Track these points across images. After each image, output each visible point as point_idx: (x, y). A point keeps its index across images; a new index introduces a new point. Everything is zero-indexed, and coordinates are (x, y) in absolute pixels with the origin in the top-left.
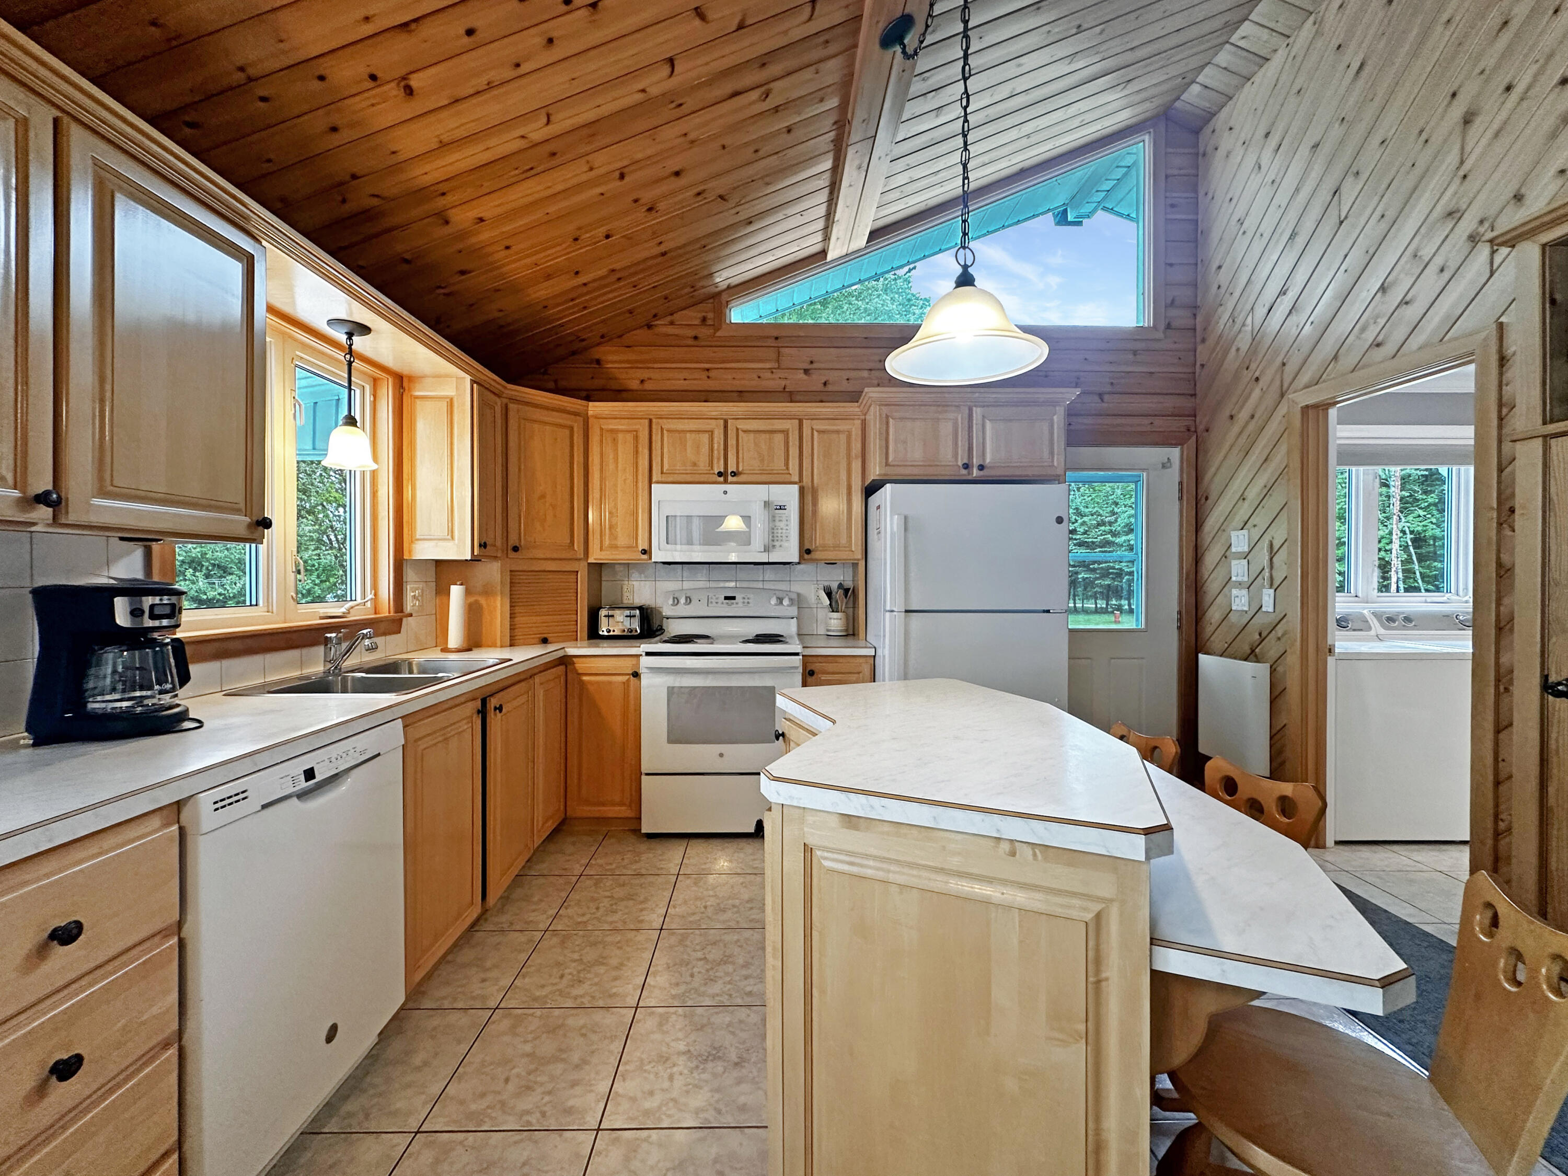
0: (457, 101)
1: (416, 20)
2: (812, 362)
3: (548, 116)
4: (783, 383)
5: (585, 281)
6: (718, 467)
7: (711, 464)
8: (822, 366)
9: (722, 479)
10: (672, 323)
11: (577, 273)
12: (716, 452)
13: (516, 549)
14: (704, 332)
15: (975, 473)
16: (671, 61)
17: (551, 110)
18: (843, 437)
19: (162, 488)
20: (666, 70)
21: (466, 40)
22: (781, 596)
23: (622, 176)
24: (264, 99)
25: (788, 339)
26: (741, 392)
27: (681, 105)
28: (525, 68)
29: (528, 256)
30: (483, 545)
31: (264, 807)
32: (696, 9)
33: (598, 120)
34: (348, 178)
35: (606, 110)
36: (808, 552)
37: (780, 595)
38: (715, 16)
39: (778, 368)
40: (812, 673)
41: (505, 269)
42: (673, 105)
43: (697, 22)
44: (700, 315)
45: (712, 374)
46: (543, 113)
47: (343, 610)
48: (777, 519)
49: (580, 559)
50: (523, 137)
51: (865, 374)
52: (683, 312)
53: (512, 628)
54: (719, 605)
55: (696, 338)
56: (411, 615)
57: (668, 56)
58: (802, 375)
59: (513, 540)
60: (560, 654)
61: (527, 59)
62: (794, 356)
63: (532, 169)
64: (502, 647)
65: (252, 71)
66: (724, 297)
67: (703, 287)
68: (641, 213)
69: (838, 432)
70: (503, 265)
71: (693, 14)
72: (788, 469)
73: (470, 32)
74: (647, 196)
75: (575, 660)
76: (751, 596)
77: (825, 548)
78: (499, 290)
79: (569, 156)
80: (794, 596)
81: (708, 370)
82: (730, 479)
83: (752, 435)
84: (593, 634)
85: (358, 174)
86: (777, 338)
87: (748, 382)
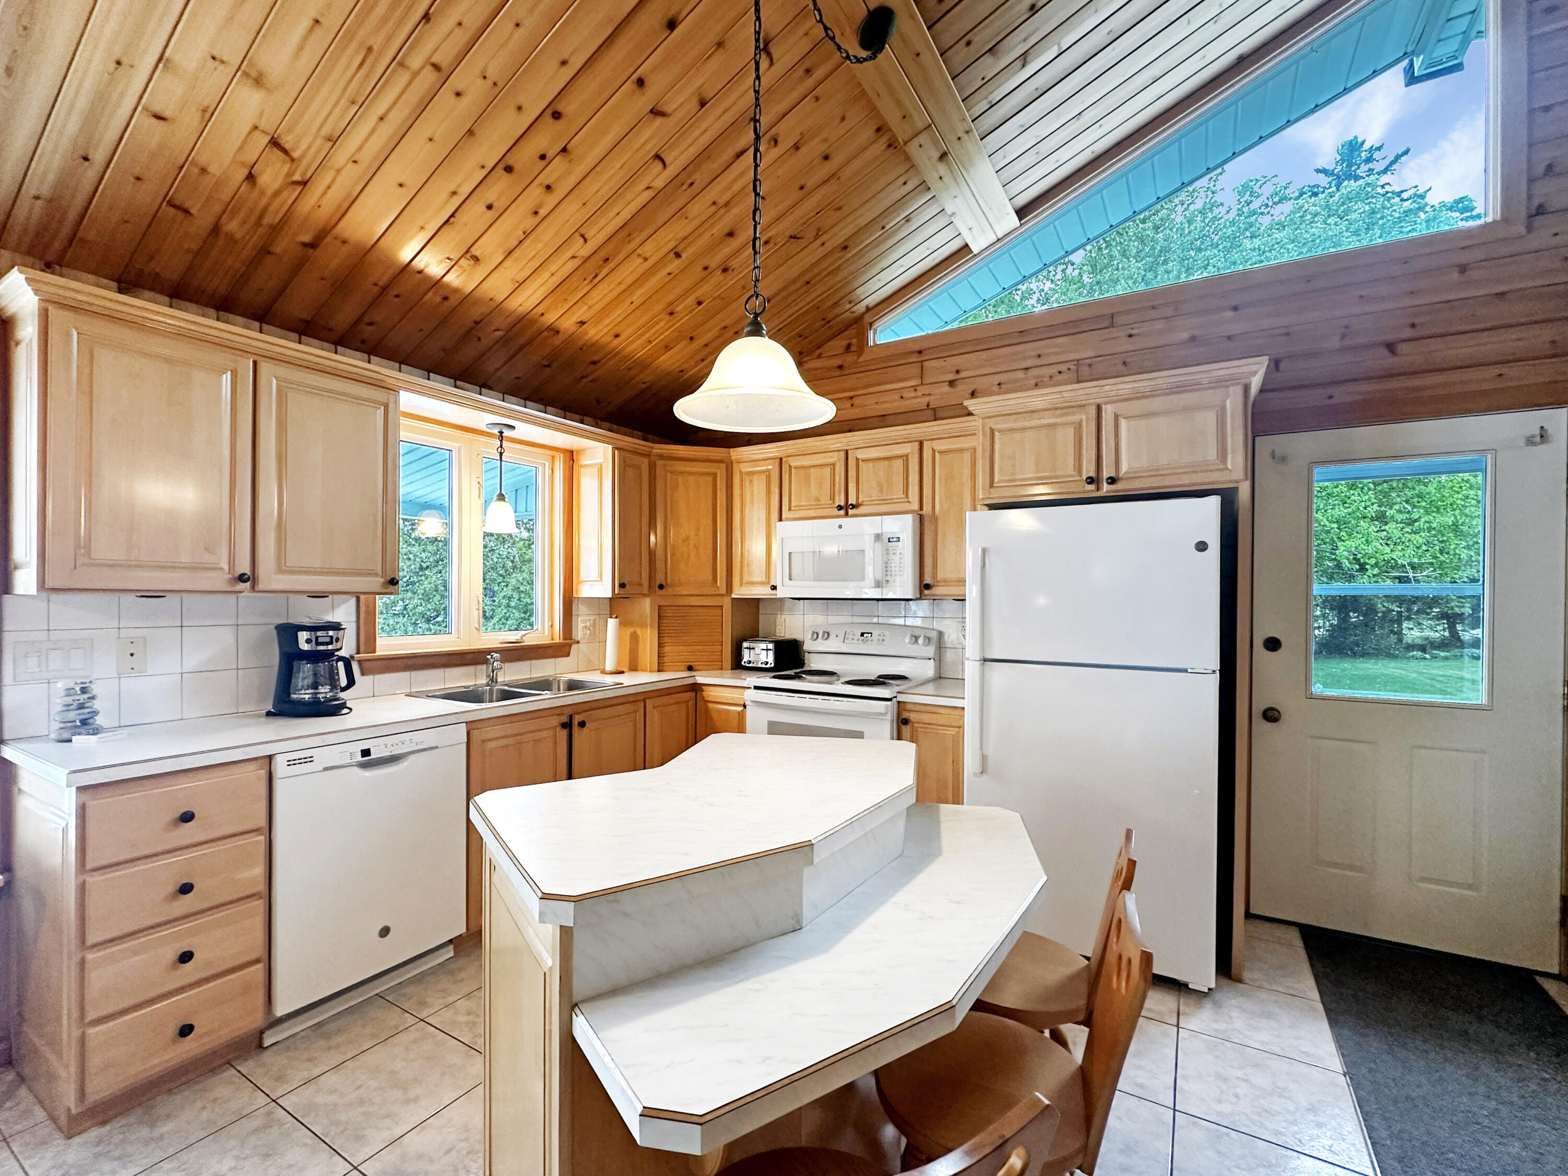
0: (510, 252)
1: (452, 216)
2: (958, 372)
3: (583, 236)
4: (927, 399)
5: (706, 342)
6: (840, 501)
7: (833, 498)
8: (972, 373)
9: (842, 512)
10: (819, 356)
11: (691, 338)
12: (837, 485)
13: (661, 587)
14: (850, 358)
15: (1106, 488)
16: (658, 157)
17: (582, 231)
18: (967, 456)
19: (318, 564)
20: (658, 165)
21: (490, 213)
22: (917, 635)
23: (678, 255)
24: (397, 296)
25: (930, 351)
26: (883, 416)
27: (692, 184)
28: (542, 212)
29: (638, 338)
30: (622, 586)
31: (326, 769)
32: (651, 111)
33: (626, 223)
34: (473, 325)
35: (626, 215)
36: (928, 587)
37: (917, 633)
38: (674, 107)
39: (922, 384)
40: (905, 722)
41: (627, 350)
42: (685, 187)
43: (659, 120)
44: (845, 342)
45: (856, 401)
46: (577, 235)
47: (518, 637)
48: (891, 552)
49: (723, 595)
50: (573, 257)
51: (1020, 375)
52: (830, 343)
53: (660, 655)
54: (855, 641)
55: (841, 367)
56: (578, 642)
57: (653, 153)
58: (946, 388)
59: (660, 579)
60: (690, 681)
61: (541, 205)
62: (939, 369)
63: (596, 276)
64: (651, 671)
65: (381, 283)
66: (868, 318)
67: (836, 316)
68: (718, 276)
69: (962, 450)
70: (624, 348)
71: (651, 116)
72: (907, 496)
73: (490, 207)
74: (715, 261)
75: (704, 688)
76: (887, 633)
77: (946, 582)
78: (631, 369)
79: (621, 256)
80: (934, 635)
81: (851, 398)
82: (850, 512)
83: (871, 464)
84: (737, 665)
85: (478, 320)
86: (920, 352)
87: (891, 404)
